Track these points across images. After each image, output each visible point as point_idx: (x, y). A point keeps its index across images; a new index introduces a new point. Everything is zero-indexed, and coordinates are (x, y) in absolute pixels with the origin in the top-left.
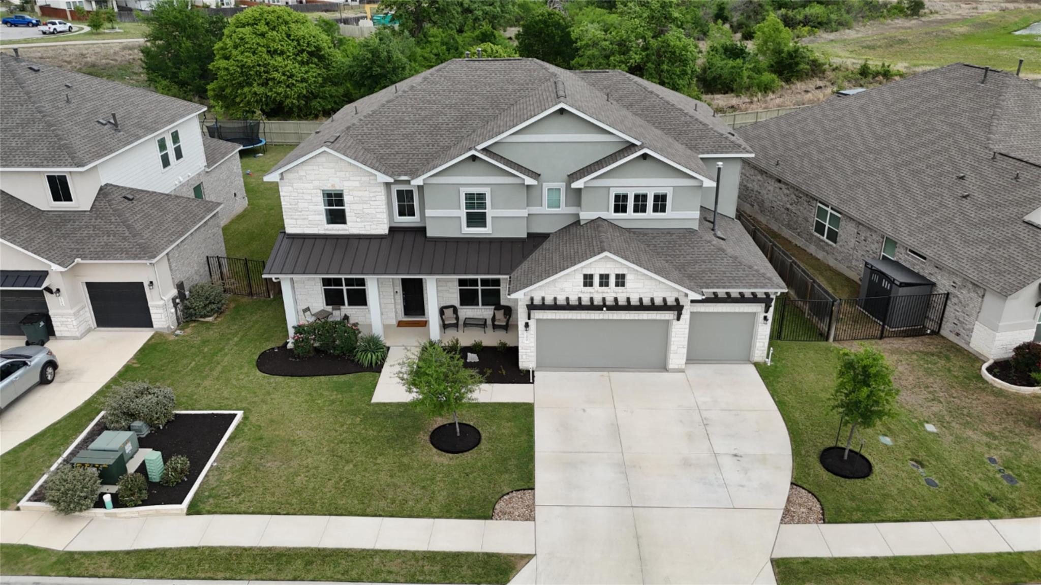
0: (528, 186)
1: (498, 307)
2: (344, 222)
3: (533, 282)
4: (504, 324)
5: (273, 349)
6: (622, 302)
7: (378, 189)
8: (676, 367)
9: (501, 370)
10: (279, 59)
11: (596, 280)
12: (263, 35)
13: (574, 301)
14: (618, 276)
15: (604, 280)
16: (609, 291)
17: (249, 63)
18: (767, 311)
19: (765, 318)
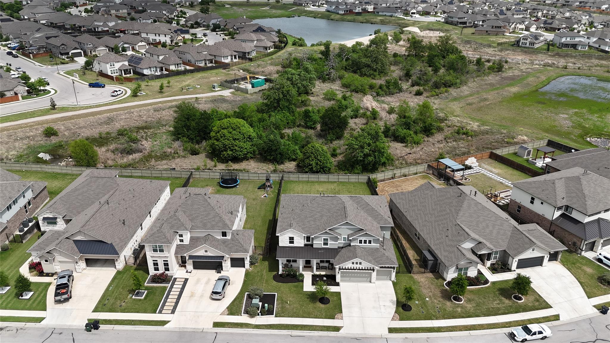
1: (330, 264)
2: (293, 243)
3: (340, 263)
4: (332, 268)
5: (275, 274)
6: (361, 268)
7: (302, 236)
8: (373, 282)
9: (332, 282)
10: (237, 141)
11: (355, 264)
12: (231, 133)
13: (350, 268)
14: (360, 263)
16: (358, 266)
17: (227, 144)
19: (394, 272)
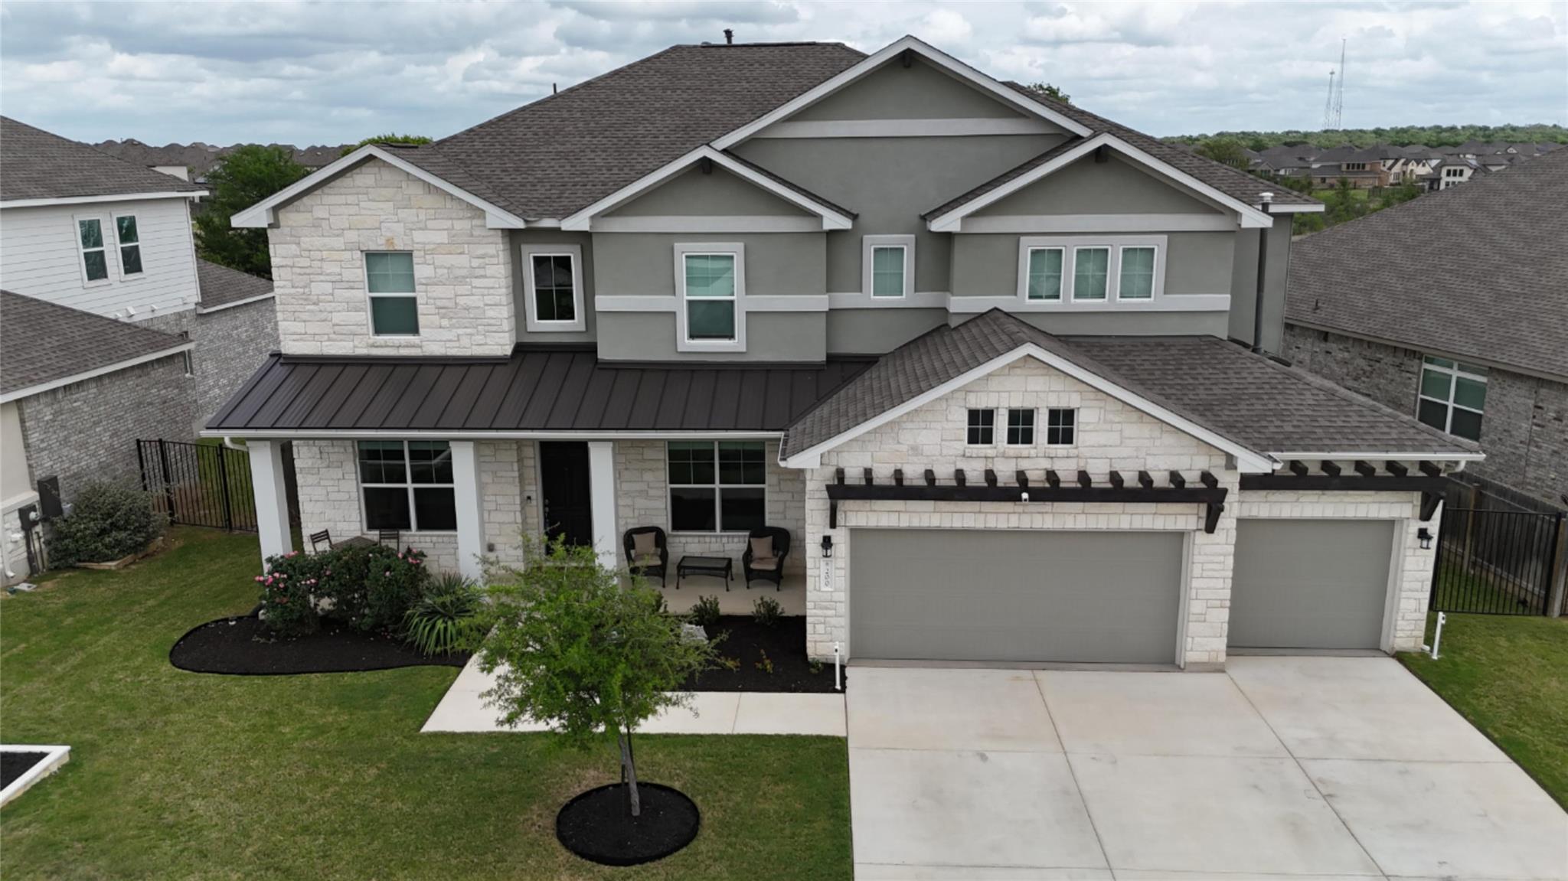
0: (831, 233)
1: (759, 530)
2: (411, 325)
3: (842, 429)
4: (773, 567)
5: (226, 620)
6: (1068, 477)
7: (491, 250)
8: (1203, 657)
9: (761, 661)
11: (1001, 426)
13: (944, 475)
14: (1054, 414)
15: (1021, 426)
16: (1033, 452)
18: (1426, 516)
19: (1423, 534)
